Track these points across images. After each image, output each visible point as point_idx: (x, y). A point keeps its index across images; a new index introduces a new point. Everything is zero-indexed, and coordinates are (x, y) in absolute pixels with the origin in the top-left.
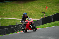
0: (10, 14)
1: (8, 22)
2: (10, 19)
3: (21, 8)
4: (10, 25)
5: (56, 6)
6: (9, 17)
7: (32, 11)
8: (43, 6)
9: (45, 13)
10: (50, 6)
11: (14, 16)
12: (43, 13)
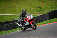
0: (4, 10)
1: (4, 18)
2: (6, 15)
3: (15, 3)
4: (7, 21)
6: (4, 13)
7: (27, 6)
8: (37, 1)
9: (41, 8)
12: (39, 8)
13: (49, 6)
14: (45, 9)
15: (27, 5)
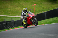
5: (43, 4)
8: (30, 3)
9: (32, 10)
10: (36, 3)
11: (1, 13)
12: (31, 10)
13: (41, 9)
14: (37, 11)
15: (19, 7)
